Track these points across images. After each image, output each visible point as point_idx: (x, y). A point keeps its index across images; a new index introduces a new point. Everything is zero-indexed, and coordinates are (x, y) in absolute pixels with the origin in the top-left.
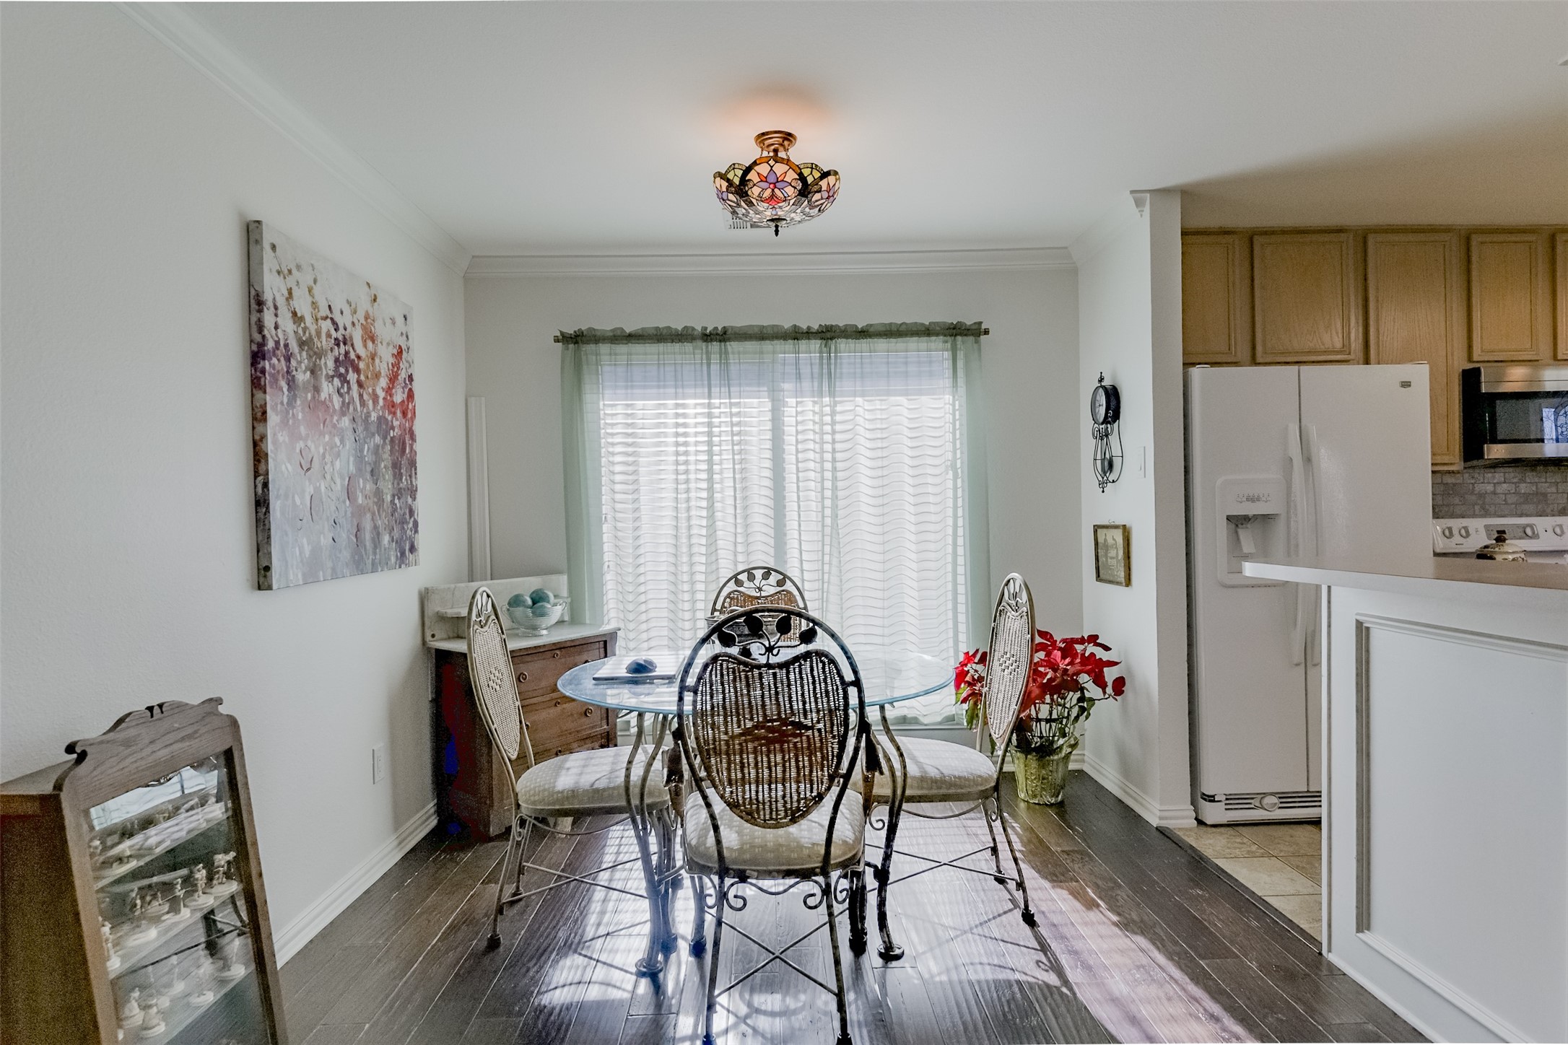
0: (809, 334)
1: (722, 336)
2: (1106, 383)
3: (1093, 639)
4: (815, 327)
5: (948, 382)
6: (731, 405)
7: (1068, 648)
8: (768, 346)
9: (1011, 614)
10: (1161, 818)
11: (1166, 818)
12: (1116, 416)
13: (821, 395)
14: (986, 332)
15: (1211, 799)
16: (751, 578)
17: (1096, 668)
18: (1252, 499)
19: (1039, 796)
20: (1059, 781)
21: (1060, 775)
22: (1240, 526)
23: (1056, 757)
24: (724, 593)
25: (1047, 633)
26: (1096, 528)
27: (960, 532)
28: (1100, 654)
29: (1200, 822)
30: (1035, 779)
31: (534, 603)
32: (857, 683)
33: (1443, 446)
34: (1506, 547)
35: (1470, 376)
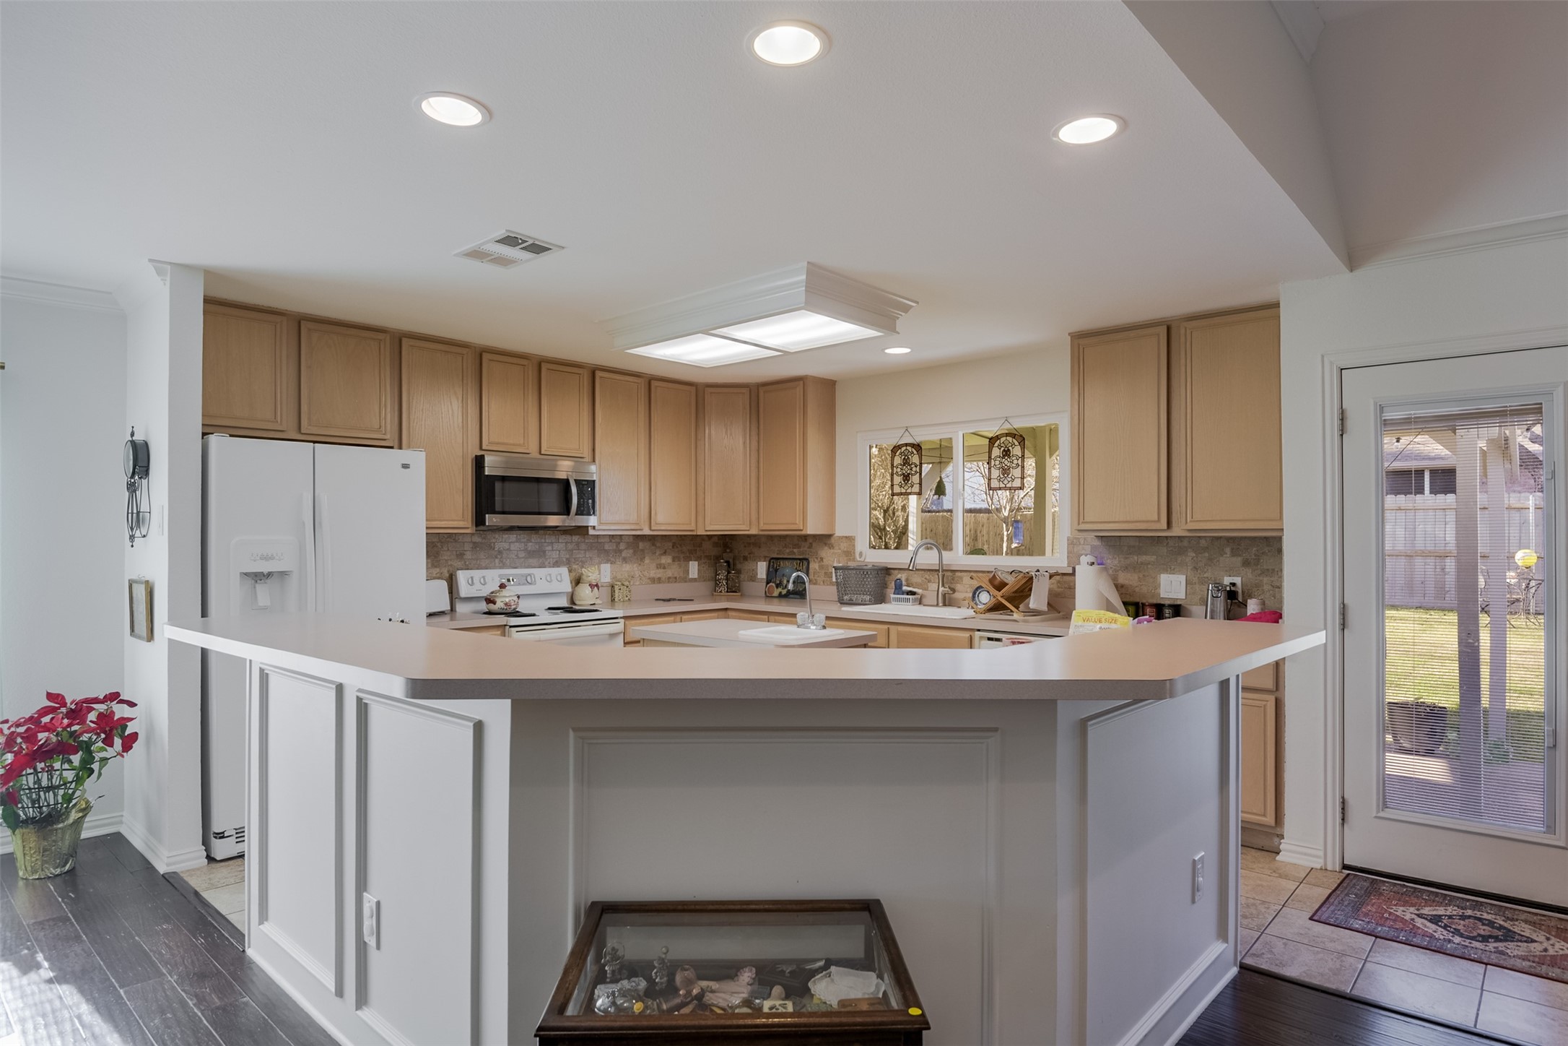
2: (139, 437)
3: (114, 697)
7: (77, 713)
10: (168, 865)
11: (174, 864)
12: (145, 473)
15: (221, 836)
17: (112, 728)
18: (266, 558)
19: (40, 871)
20: (65, 851)
21: (67, 843)
22: (258, 581)
23: (61, 825)
25: (58, 695)
26: (129, 583)
28: (121, 710)
29: (211, 860)
30: (34, 853)
33: (459, 514)
34: (505, 592)
35: (479, 462)
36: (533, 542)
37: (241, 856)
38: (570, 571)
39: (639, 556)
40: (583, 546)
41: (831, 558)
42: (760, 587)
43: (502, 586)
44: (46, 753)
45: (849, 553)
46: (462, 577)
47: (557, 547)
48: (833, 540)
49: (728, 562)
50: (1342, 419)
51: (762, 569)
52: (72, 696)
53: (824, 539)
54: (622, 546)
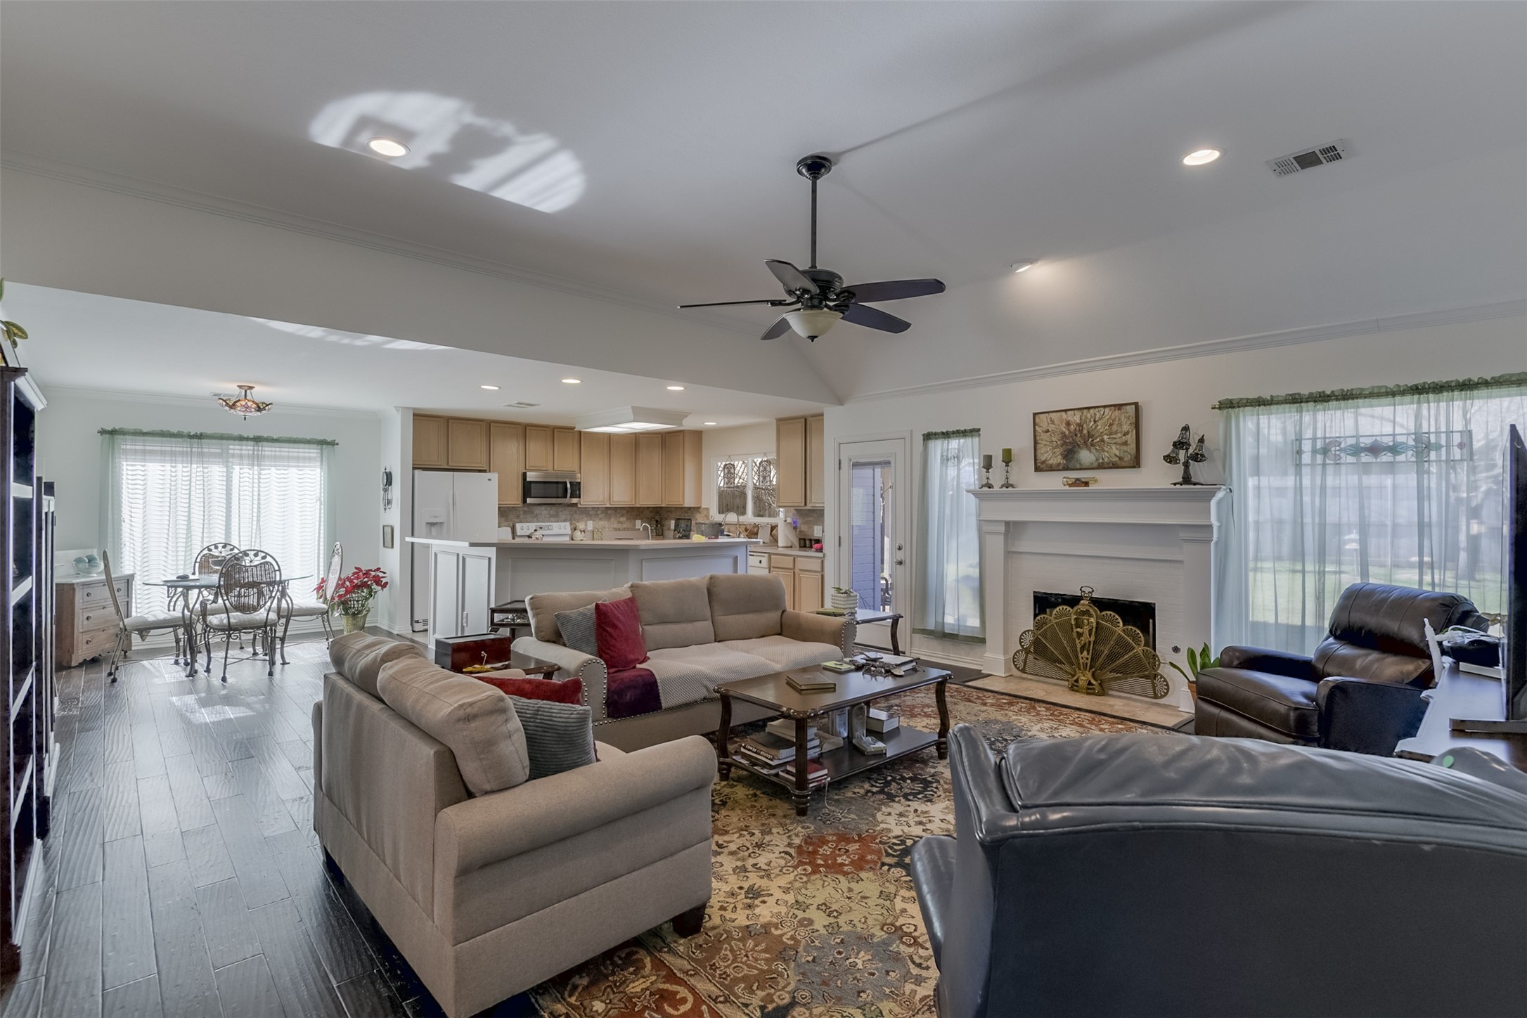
0: (248, 439)
1: (200, 437)
2: (387, 471)
3: (378, 569)
4: (252, 436)
5: (318, 464)
6: (203, 468)
7: (367, 573)
8: (224, 442)
9: (336, 556)
10: (398, 631)
12: (390, 484)
13: (253, 465)
14: (337, 444)
15: (417, 622)
16: (216, 547)
17: (377, 581)
18: (435, 517)
20: (361, 625)
21: (361, 622)
22: (432, 525)
23: (360, 616)
24: (202, 554)
25: (360, 568)
26: (384, 526)
27: (322, 528)
28: (381, 575)
29: (414, 631)
30: (351, 625)
31: (89, 561)
32: (279, 570)
33: (515, 498)
34: (536, 533)
35: (524, 475)
36: (553, 510)
37: (426, 630)
38: (571, 524)
39: (608, 517)
40: (578, 512)
41: (700, 518)
42: (671, 533)
43: (536, 530)
44: (358, 587)
45: (707, 516)
46: (518, 526)
47: (565, 513)
48: (701, 510)
49: (657, 521)
50: (840, 464)
51: (673, 523)
52: (364, 569)
53: (697, 509)
54: (599, 512)
